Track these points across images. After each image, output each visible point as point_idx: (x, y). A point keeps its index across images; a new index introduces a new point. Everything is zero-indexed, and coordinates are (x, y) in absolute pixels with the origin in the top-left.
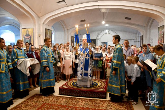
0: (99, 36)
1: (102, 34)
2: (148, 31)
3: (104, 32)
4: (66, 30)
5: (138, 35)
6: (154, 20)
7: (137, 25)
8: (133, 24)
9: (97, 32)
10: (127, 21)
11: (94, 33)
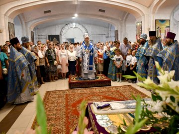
0: (64, 31)
1: (67, 28)
2: (123, 25)
3: (69, 26)
4: (24, 23)
5: (110, 29)
6: (129, 14)
7: (112, 19)
8: (107, 18)
9: (60, 26)
10: (101, 13)
11: (56, 26)
